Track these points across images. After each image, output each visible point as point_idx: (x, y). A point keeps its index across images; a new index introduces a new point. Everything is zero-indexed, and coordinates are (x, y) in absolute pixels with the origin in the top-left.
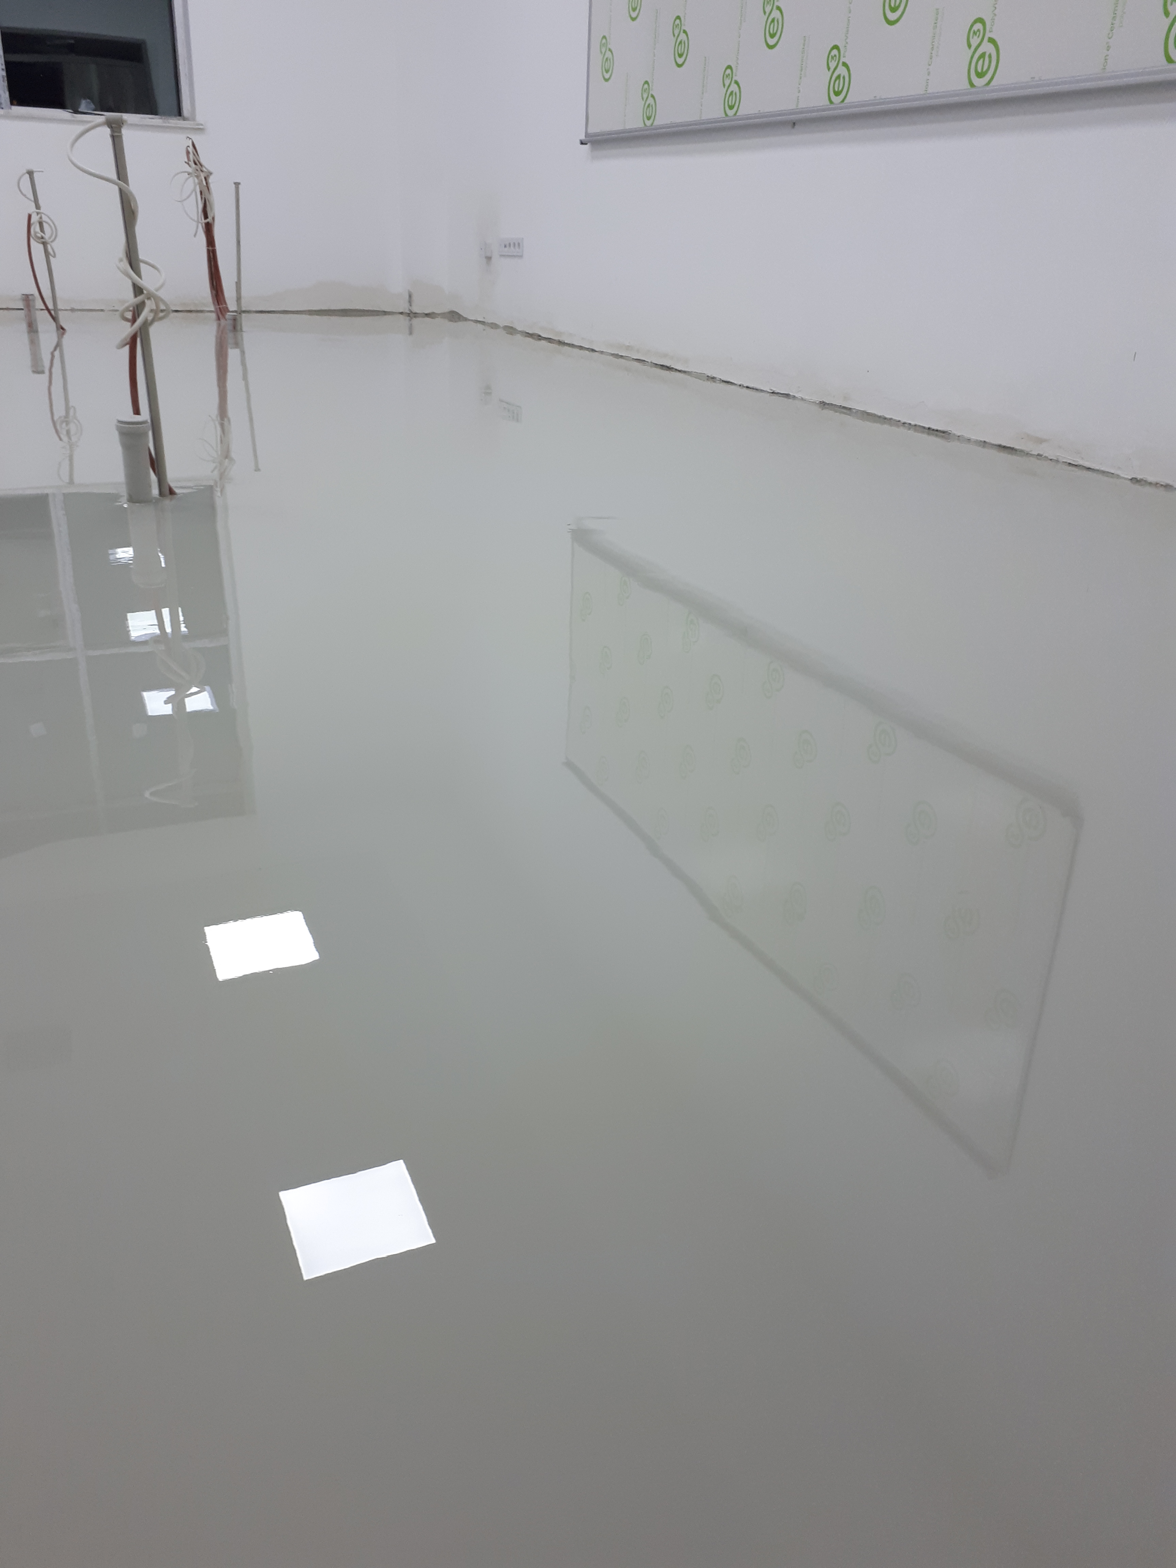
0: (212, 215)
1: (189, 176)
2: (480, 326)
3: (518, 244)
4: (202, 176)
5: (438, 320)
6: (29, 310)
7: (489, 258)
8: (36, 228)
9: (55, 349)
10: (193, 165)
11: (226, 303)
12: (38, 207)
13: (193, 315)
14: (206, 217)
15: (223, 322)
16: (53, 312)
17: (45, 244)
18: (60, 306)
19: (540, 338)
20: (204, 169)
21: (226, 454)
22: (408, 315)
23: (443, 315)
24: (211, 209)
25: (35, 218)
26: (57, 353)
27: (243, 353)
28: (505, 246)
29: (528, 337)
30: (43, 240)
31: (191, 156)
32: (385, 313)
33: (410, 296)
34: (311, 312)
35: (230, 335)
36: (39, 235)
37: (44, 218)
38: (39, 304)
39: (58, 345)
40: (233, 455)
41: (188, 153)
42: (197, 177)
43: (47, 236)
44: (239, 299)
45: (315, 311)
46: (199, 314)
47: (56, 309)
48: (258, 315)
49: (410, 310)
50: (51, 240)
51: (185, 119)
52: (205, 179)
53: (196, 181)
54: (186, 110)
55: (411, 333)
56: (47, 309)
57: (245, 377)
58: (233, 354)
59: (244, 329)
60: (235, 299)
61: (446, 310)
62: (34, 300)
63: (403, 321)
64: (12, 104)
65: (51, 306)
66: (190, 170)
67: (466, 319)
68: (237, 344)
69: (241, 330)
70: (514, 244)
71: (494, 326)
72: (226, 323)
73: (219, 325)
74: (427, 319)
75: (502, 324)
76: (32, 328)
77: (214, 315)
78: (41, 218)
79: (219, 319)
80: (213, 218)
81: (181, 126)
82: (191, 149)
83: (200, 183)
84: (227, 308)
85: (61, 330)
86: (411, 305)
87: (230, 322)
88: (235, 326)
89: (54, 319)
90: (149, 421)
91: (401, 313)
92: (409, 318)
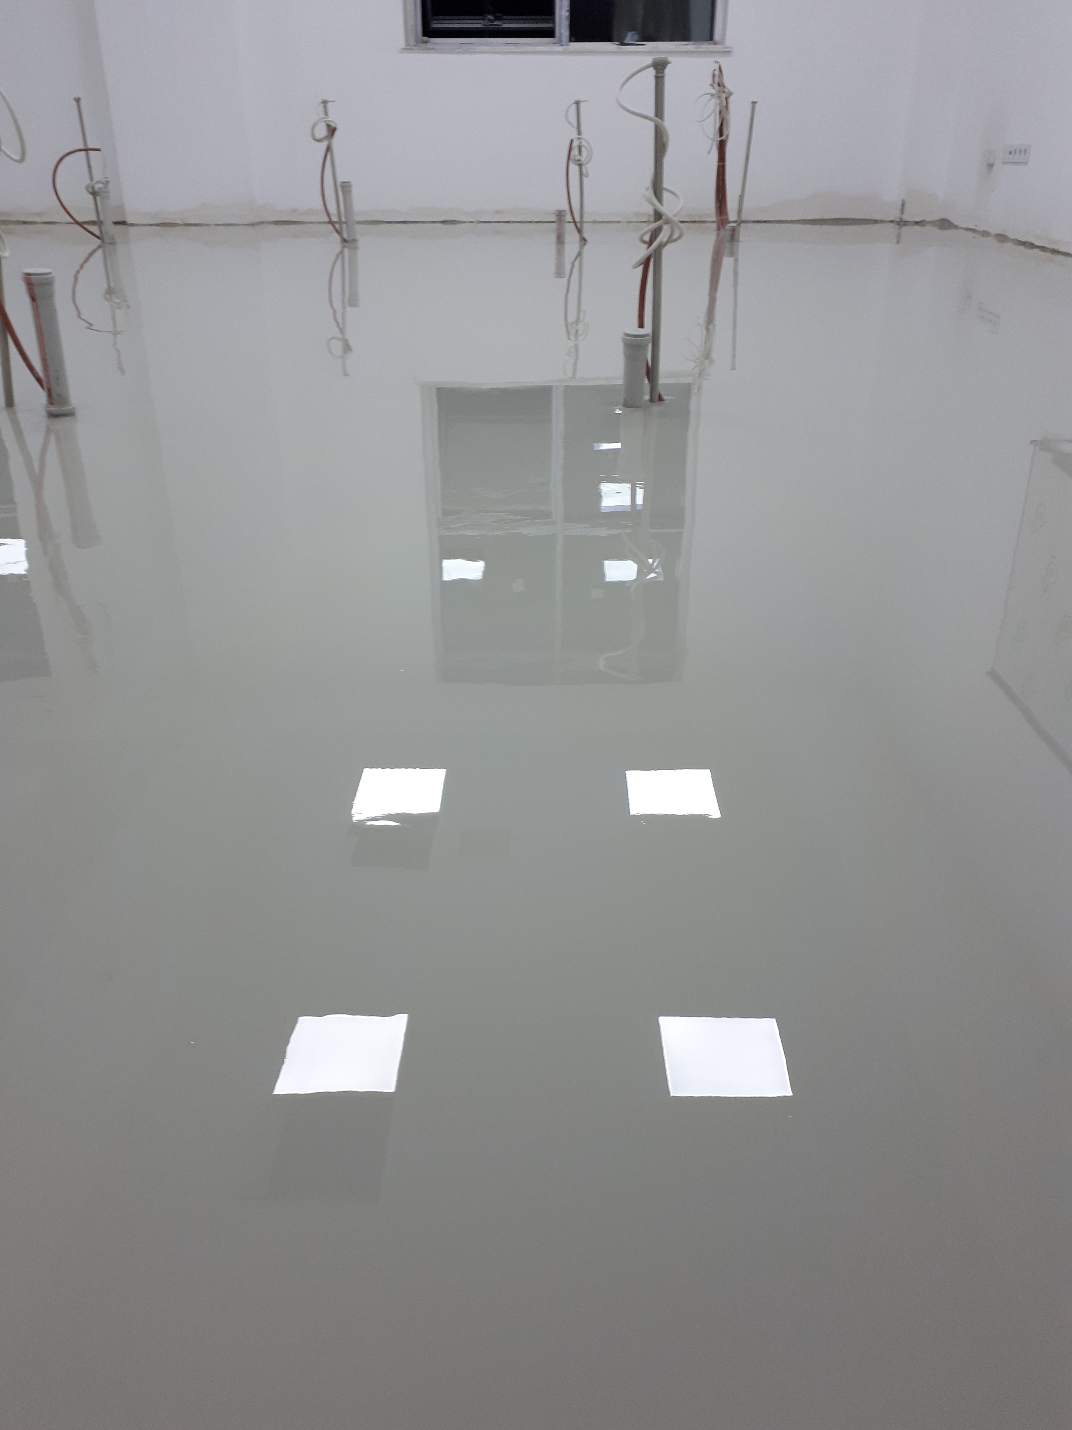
0: (727, 133)
1: (712, 97)
2: (970, 234)
3: (1024, 151)
4: (724, 96)
5: (928, 228)
6: (560, 224)
7: (990, 166)
8: (575, 152)
9: (575, 260)
10: (717, 88)
11: (727, 214)
12: (579, 133)
13: (697, 225)
14: (721, 135)
15: (722, 232)
16: (579, 225)
17: (580, 165)
18: (585, 219)
19: (1032, 246)
20: (726, 90)
21: (707, 356)
22: (899, 223)
23: (933, 223)
24: (727, 128)
25: (576, 143)
26: (577, 263)
27: (736, 260)
28: (1010, 153)
29: (1021, 245)
30: (580, 162)
31: (717, 79)
32: (876, 222)
33: (903, 205)
34: (804, 222)
35: (728, 245)
36: (577, 158)
37: (584, 143)
38: (569, 218)
39: (580, 254)
40: (714, 355)
41: (714, 76)
42: (719, 97)
43: (583, 158)
44: (740, 211)
45: (809, 220)
46: (703, 225)
47: (582, 222)
48: (755, 224)
49: (901, 219)
50: (587, 161)
51: (715, 44)
52: (726, 99)
53: (718, 101)
54: (717, 36)
55: (898, 242)
56: (575, 222)
57: (735, 284)
58: (727, 262)
59: (741, 238)
60: (736, 211)
61: (937, 218)
62: (565, 216)
63: (892, 228)
64: (571, 41)
65: (577, 219)
66: (713, 91)
67: (957, 227)
68: (732, 253)
69: (738, 241)
70: (1020, 151)
71: (985, 234)
72: (726, 233)
73: (718, 235)
74: (916, 227)
75: (994, 232)
76: (560, 240)
77: (714, 226)
78: (580, 143)
79: (719, 229)
80: (728, 136)
81: (712, 50)
82: (717, 72)
83: (721, 104)
84: (728, 219)
85: (584, 240)
86: (902, 214)
87: (729, 233)
88: (733, 236)
89: (579, 231)
90: (651, 334)
91: (892, 221)
92: (899, 226)
